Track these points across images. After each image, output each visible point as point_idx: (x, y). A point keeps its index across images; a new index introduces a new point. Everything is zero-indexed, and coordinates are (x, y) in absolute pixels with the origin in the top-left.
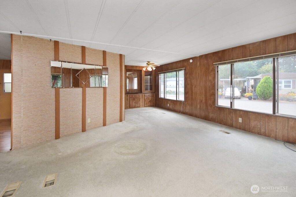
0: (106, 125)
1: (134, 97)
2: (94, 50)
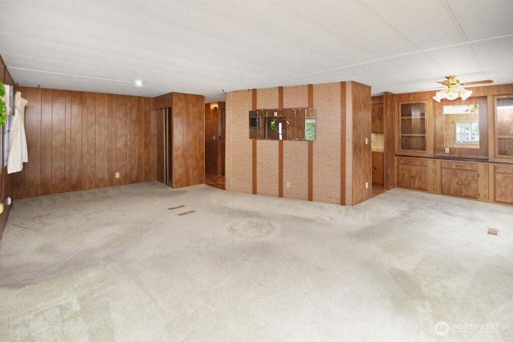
0: (313, 200)
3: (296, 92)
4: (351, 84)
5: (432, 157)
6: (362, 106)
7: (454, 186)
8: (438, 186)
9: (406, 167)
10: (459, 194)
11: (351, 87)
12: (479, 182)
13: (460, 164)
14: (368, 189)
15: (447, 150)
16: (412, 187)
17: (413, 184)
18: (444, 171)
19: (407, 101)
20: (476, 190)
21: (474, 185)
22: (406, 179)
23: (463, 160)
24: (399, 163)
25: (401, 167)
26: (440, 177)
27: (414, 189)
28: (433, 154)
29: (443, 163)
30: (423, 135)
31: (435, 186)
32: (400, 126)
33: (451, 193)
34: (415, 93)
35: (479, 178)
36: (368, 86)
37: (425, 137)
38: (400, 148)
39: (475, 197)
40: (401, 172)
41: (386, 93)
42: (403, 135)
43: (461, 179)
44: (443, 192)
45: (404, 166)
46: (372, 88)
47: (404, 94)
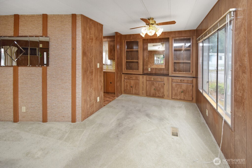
0: (47, 122)
1: (153, 80)
2: (30, 16)
3: (31, 21)
4: (80, 17)
5: (142, 74)
6: (94, 39)
7: (153, 91)
8: (144, 92)
9: (128, 80)
10: (155, 96)
11: (80, 19)
12: (165, 88)
13: (155, 78)
14: (100, 101)
15: (149, 70)
16: (131, 93)
17: (132, 91)
18: (147, 82)
19: (129, 40)
20: (163, 93)
21: (162, 90)
22: (128, 88)
23: (157, 76)
24: (124, 78)
25: (126, 81)
26: (146, 86)
27: (132, 94)
28: (142, 72)
29: (147, 77)
30: (137, 61)
31: (143, 92)
32: (125, 55)
33: (151, 95)
34: (133, 35)
35: (165, 86)
36: (100, 24)
37: (138, 62)
38: (125, 69)
39: (162, 97)
40: (125, 84)
41: (117, 33)
42: (127, 61)
43: (156, 87)
44: (147, 95)
45: (127, 80)
46: (103, 26)
47: (128, 35)
